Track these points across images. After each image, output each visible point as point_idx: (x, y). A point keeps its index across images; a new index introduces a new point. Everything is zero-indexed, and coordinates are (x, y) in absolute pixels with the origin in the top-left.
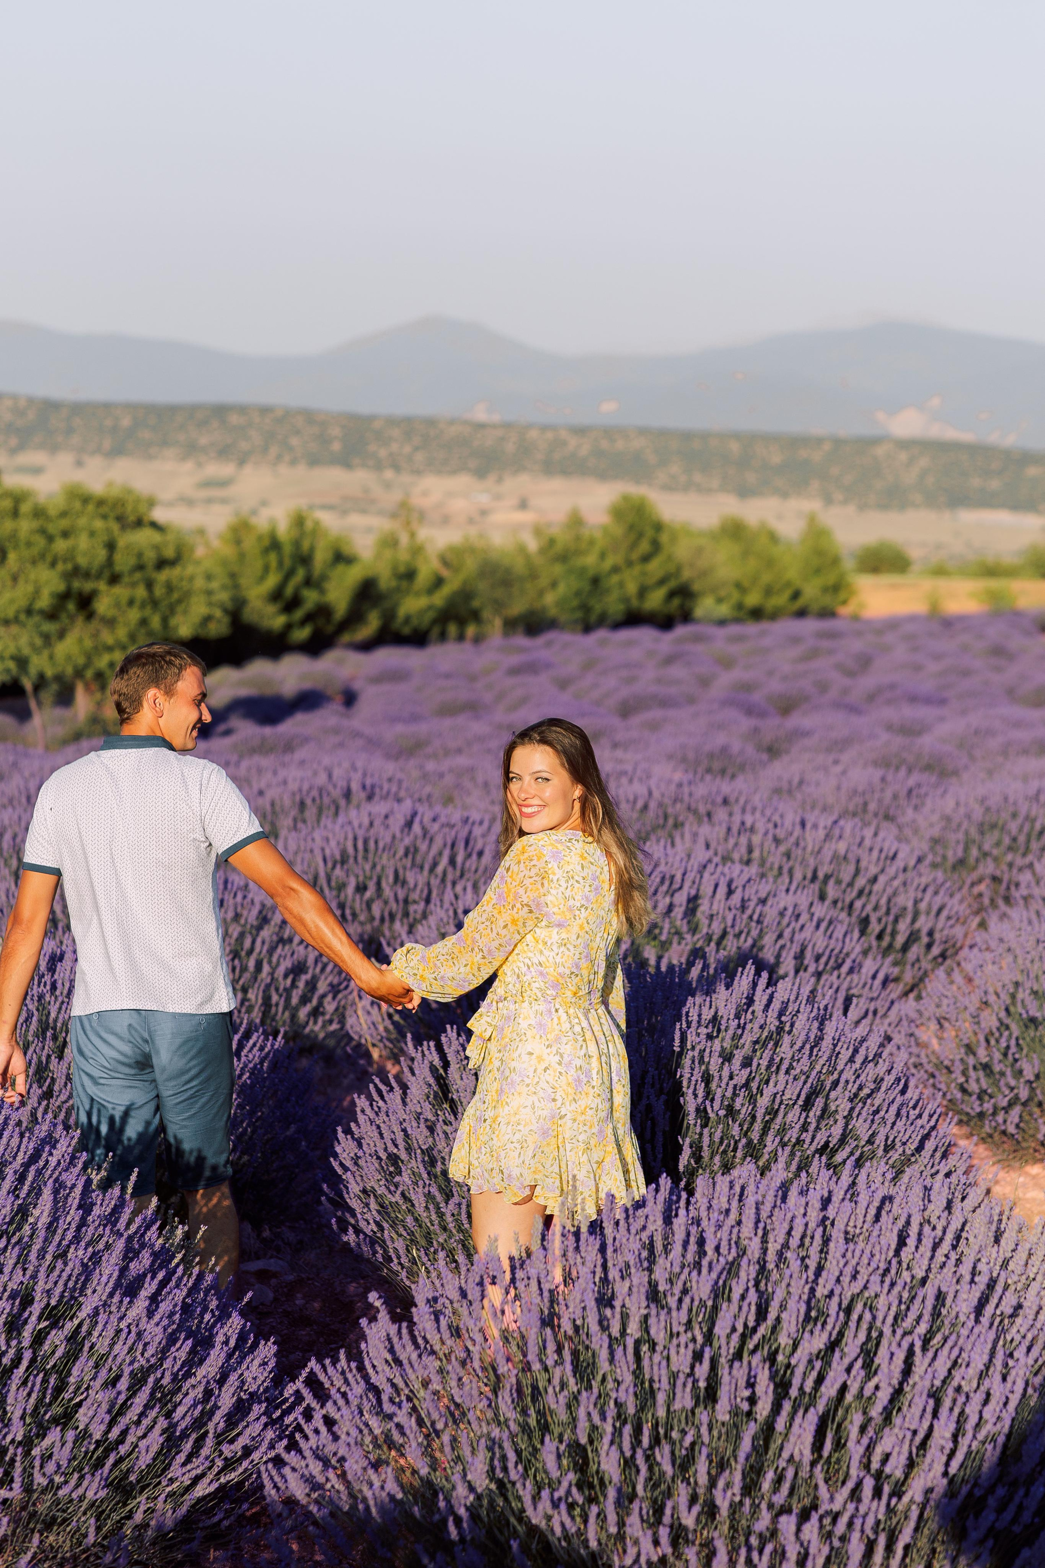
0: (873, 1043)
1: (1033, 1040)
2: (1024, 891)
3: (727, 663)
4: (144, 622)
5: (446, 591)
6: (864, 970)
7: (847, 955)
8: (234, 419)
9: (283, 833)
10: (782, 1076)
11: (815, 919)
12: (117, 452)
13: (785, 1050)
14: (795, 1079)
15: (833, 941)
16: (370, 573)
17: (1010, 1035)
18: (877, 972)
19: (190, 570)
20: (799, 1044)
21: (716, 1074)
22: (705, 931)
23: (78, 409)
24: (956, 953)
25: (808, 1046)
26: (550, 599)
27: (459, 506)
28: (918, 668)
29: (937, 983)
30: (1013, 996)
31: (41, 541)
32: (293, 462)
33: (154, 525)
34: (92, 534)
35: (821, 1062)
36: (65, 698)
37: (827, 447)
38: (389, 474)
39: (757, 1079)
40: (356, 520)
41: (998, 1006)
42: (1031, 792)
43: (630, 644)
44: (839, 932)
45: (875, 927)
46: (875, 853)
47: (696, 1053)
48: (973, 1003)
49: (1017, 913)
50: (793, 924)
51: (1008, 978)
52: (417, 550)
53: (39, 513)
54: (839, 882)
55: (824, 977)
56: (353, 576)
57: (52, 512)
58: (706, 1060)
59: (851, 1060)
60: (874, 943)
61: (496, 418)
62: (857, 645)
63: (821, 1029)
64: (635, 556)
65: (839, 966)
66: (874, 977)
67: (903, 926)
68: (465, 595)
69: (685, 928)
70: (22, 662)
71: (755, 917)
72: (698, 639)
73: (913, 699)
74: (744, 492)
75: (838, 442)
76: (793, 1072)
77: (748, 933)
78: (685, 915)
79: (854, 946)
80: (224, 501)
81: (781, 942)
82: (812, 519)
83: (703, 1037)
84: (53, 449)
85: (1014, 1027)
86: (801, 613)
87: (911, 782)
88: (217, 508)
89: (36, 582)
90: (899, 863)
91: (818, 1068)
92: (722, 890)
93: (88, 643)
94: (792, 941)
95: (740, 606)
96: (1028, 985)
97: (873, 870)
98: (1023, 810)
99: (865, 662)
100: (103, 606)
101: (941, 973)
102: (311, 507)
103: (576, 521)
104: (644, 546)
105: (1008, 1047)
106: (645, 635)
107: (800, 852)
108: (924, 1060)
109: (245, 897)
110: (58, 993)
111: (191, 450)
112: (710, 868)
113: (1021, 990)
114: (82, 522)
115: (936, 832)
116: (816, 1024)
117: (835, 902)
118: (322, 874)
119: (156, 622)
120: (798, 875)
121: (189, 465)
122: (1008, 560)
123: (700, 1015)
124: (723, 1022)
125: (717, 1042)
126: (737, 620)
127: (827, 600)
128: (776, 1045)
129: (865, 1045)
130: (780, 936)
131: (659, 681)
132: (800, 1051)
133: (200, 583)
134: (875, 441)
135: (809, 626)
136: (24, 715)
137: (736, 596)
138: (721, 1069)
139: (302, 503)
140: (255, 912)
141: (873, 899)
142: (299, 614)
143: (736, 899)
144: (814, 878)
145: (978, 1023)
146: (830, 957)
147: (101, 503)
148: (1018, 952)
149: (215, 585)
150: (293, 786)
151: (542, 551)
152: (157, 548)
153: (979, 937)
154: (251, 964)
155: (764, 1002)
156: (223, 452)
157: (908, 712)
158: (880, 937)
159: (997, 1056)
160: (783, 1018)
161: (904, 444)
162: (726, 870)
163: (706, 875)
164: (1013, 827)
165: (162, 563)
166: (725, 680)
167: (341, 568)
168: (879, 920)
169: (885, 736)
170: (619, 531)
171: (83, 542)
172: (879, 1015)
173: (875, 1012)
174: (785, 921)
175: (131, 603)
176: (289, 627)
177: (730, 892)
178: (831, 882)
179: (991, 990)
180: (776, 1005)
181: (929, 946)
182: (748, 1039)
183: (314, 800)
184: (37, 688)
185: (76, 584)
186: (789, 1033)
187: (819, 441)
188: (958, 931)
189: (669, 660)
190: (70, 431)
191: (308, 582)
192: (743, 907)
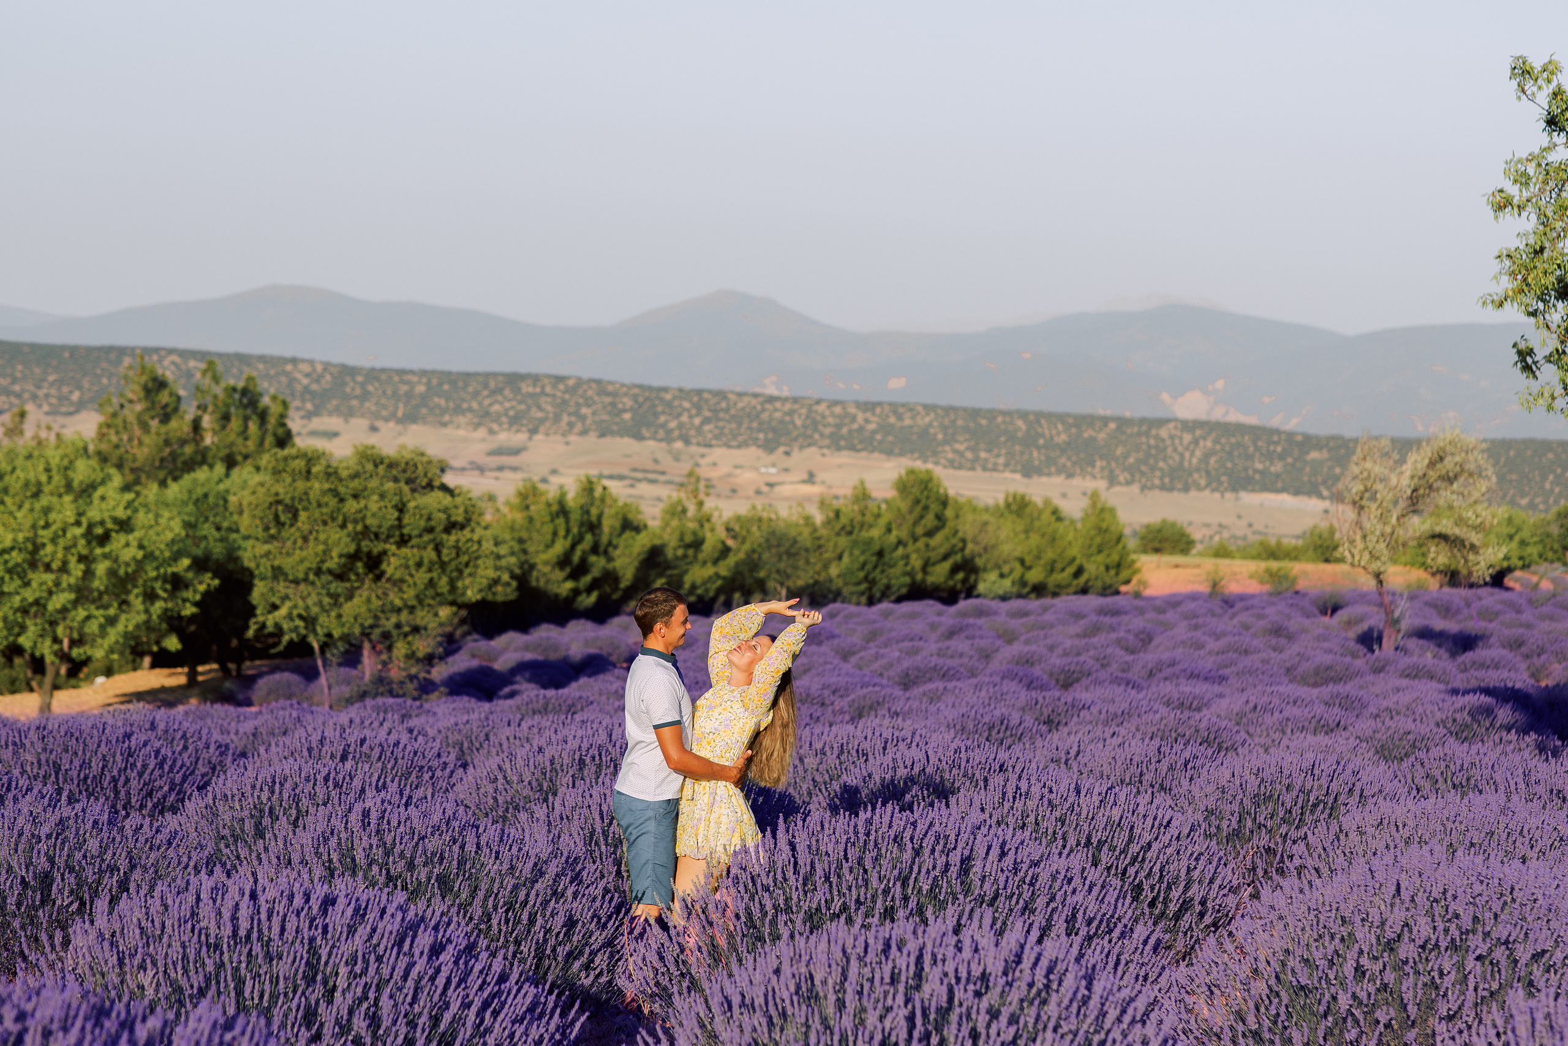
0: (1141, 1004)
1: (1303, 1008)
2: (1297, 861)
3: (1010, 638)
4: (431, 583)
5: (731, 560)
6: (1135, 936)
7: (1119, 919)
8: (527, 388)
9: (562, 790)
10: (1049, 1034)
11: (1088, 882)
12: (411, 418)
13: (1052, 1009)
14: (1062, 1037)
15: (1104, 906)
16: (657, 542)
17: (1280, 1003)
18: (1148, 937)
19: (479, 532)
20: (1066, 1002)
21: (983, 1031)
22: (977, 892)
23: (373, 374)
24: (1229, 923)
25: (1075, 1005)
26: (834, 571)
27: (747, 478)
28: (1199, 646)
29: (1208, 950)
30: (1283, 964)
31: (333, 502)
32: (584, 433)
33: (444, 488)
34: (382, 496)
35: (1089, 1021)
36: (352, 658)
37: (1112, 426)
38: (679, 445)
39: (1025, 1035)
40: (643, 489)
41: (1268, 972)
42: (1306, 765)
43: (913, 616)
44: (1111, 898)
45: (1147, 895)
46: (1149, 821)
47: (964, 1009)
48: (1244, 971)
49: (1290, 883)
50: (1065, 887)
51: (1278, 945)
52: (704, 520)
53: (331, 473)
54: (1112, 849)
55: (1095, 941)
56: (641, 543)
57: (344, 474)
58: (974, 1016)
59: (1119, 1020)
60: (1147, 911)
61: (786, 392)
62: (1139, 623)
63: (1089, 988)
64: (919, 530)
65: (1110, 931)
66: (1145, 942)
67: (1175, 894)
68: (752, 563)
69: (958, 889)
70: (310, 621)
71: (1028, 880)
72: (980, 613)
73: (1193, 676)
74: (1028, 471)
75: (1123, 422)
76: (1060, 1031)
77: (1020, 895)
78: (959, 876)
79: (1126, 910)
80: (514, 469)
81: (1053, 905)
82: (1094, 496)
83: (970, 994)
84: (348, 414)
85: (1283, 994)
86: (1084, 591)
87: (1187, 755)
88: (507, 474)
89: (325, 543)
90: (1173, 831)
91: (1085, 1027)
92: (995, 852)
93: (376, 603)
94: (1063, 903)
95: (1023, 583)
96: (1298, 952)
97: (1147, 837)
98: (1298, 783)
99: (1146, 639)
100: (391, 567)
101: (1212, 940)
102: (601, 476)
103: (862, 496)
104: (930, 520)
105: (1278, 1015)
106: (929, 608)
107: (1074, 817)
108: (1193, 1026)
109: (520, 849)
110: (329, 936)
111: (484, 418)
112: (984, 830)
113: (1291, 958)
114: (373, 483)
115: (1211, 803)
116: (1084, 983)
117: (1109, 869)
118: (599, 830)
119: (443, 584)
120: (1072, 842)
121: (482, 432)
122: (1289, 542)
123: (969, 973)
124: (992, 979)
125: (985, 999)
126: (1020, 596)
127: (1109, 578)
128: (1044, 1002)
129: (1133, 1005)
130: (1052, 899)
131: (940, 653)
132: (1067, 1008)
133: (488, 546)
134: (1161, 422)
135: (1092, 601)
136: (311, 675)
137: (1018, 570)
138: (988, 1026)
139: (593, 472)
140: (530, 865)
141: (1147, 866)
142: (586, 579)
143: (1009, 860)
144: (1088, 843)
145: (1248, 990)
146: (1101, 922)
147: (391, 465)
148: (1289, 920)
149: (503, 550)
150: (573, 744)
151: (828, 523)
152: (445, 510)
153: (1251, 907)
154: (525, 917)
155: (1032, 960)
156: (515, 421)
157: (1188, 688)
158: (1152, 904)
159: (1267, 1023)
160: (1052, 977)
161: (1189, 426)
162: (1000, 832)
163: (979, 837)
164: (1288, 799)
165: (451, 526)
166: (1008, 653)
167: (628, 534)
168: (1152, 888)
169: (1164, 711)
170: (904, 506)
171: (374, 504)
172: (1150, 980)
173: (1145, 978)
174: (1057, 885)
175: (419, 565)
176: (576, 592)
177: (1003, 854)
178: (1105, 848)
179: (1262, 958)
180: (1044, 963)
181: (1202, 915)
182: (1014, 996)
183: (593, 758)
184: (324, 647)
185: (366, 545)
186: (1057, 991)
187: (1105, 420)
188: (1231, 901)
189: (951, 634)
190: (365, 396)
191: (595, 549)
192: (1016, 870)
